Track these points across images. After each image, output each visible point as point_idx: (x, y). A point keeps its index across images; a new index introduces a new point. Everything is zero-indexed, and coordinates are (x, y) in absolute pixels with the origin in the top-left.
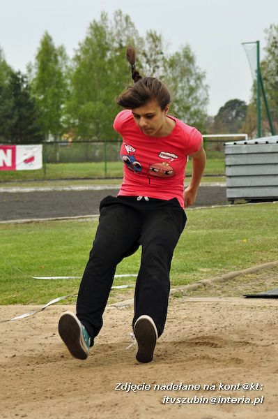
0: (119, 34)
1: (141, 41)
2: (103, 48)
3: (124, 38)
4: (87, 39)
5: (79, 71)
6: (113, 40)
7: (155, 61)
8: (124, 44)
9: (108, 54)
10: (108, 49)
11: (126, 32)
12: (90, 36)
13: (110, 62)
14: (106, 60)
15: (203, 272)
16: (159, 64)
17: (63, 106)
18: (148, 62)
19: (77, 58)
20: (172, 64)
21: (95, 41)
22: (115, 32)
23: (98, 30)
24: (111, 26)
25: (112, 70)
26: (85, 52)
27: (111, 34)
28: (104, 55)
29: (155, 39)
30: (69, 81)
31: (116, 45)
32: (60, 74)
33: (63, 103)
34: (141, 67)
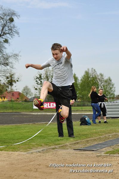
0: (92, 74)
1: (98, 76)
2: (88, 77)
3: (94, 75)
4: (84, 75)
5: (82, 83)
6: (91, 76)
7: (102, 81)
8: (94, 76)
9: (90, 79)
10: (90, 78)
11: (94, 73)
12: (85, 74)
13: (90, 81)
14: (89, 80)
15: (71, 141)
16: (103, 81)
17: (78, 92)
18: (100, 81)
19: (81, 80)
20: (106, 81)
21: (86, 76)
22: (91, 73)
23: (87, 73)
24: (90, 72)
25: (90, 83)
26: (84, 78)
27: (90, 74)
28: (88, 79)
29: (102, 75)
30: (79, 86)
31: (92, 77)
32: (77, 84)
33: (77, 91)
34: (98, 82)
